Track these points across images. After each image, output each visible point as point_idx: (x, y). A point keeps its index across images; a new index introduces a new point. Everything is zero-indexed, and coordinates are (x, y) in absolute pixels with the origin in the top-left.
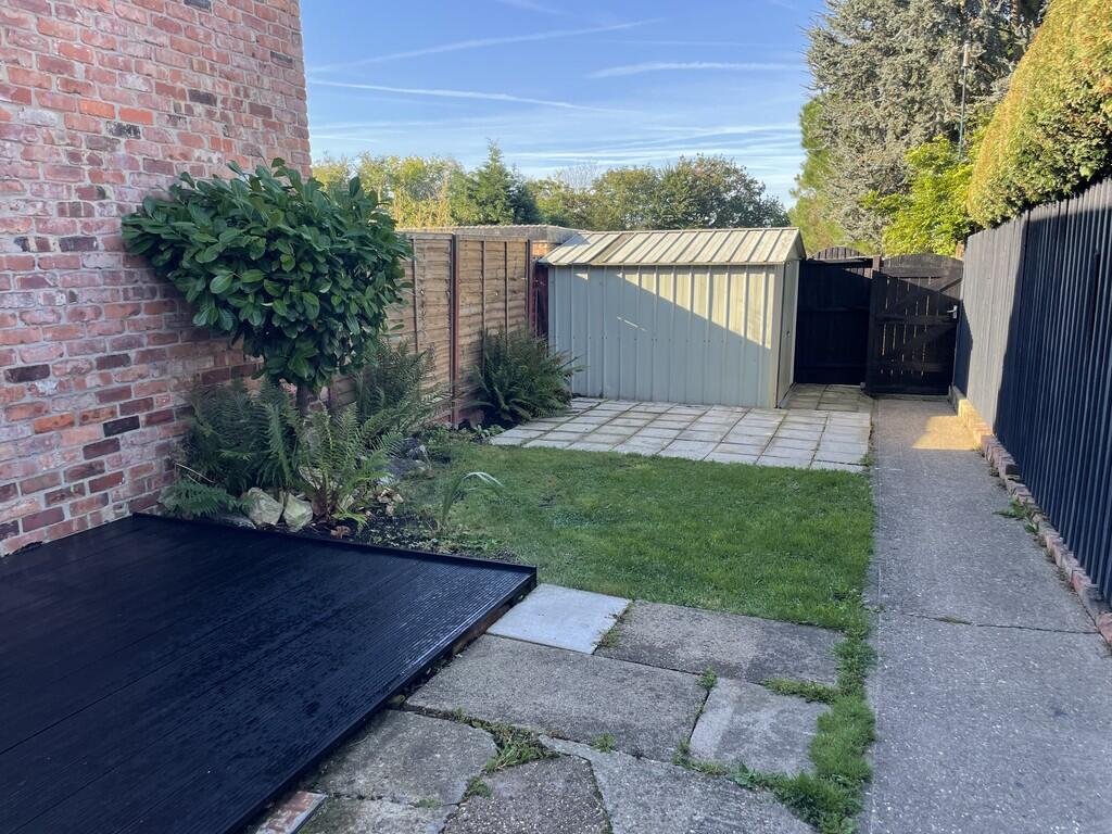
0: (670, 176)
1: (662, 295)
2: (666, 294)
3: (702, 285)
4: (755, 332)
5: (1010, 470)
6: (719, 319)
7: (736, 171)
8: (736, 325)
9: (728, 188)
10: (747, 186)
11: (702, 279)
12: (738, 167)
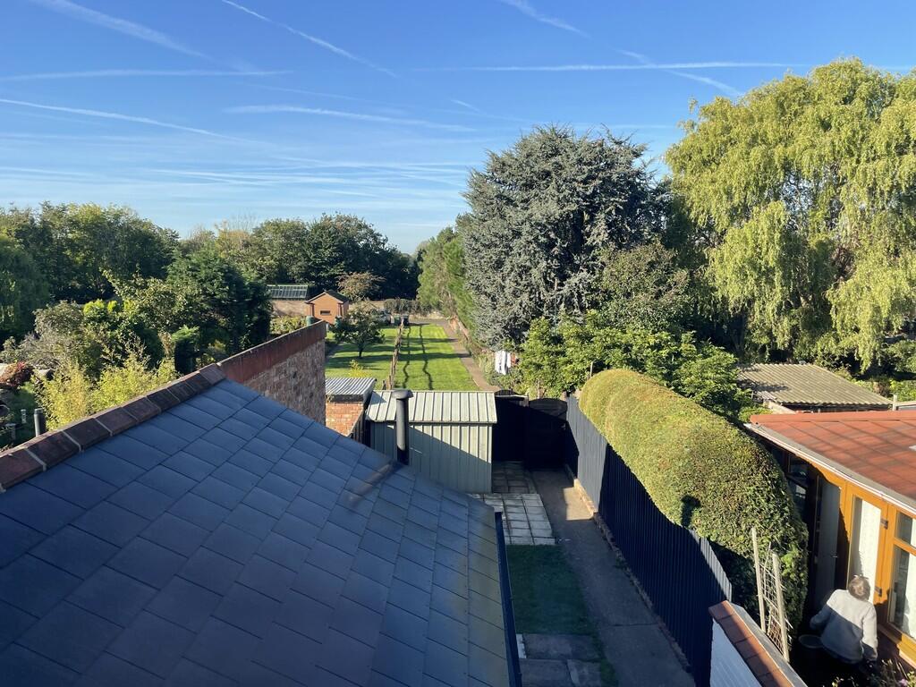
0: (317, 228)
1: (435, 436)
2: (437, 436)
3: (456, 432)
4: (482, 456)
5: (612, 540)
6: (465, 448)
7: (366, 227)
8: (474, 452)
9: (361, 239)
10: (375, 237)
11: (456, 429)
12: (367, 224)
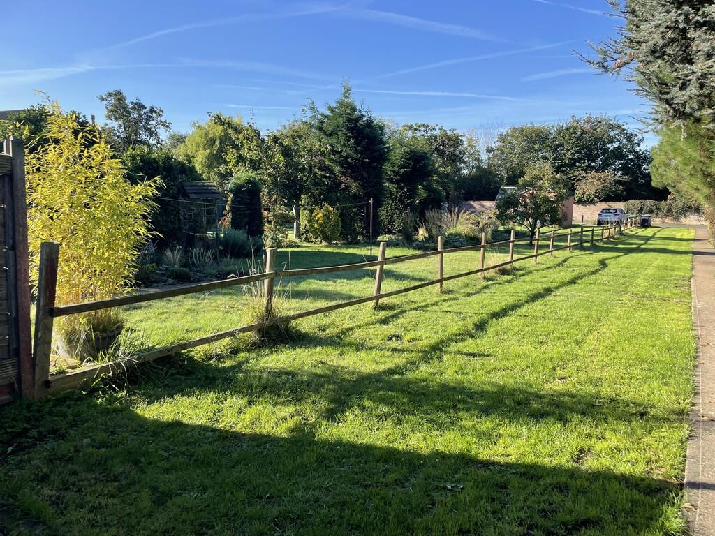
0: (561, 130)
7: (619, 127)
9: (612, 140)
10: (628, 138)
12: (620, 123)
